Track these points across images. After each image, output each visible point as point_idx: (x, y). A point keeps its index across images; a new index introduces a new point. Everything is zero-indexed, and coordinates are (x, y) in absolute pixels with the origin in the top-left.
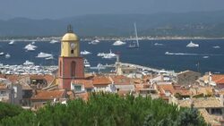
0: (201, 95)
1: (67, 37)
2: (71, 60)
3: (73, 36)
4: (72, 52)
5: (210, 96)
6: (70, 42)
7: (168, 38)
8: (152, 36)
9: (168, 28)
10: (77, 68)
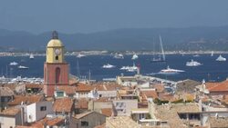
0: (181, 101)
1: (51, 43)
3: (58, 42)
4: (57, 58)
5: (189, 101)
6: (55, 48)
7: (201, 52)
8: (184, 50)
9: (201, 42)
10: (62, 74)
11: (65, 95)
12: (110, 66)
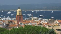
0: (55, 26)
1: (18, 10)
2: (19, 16)
3: (20, 10)
4: (20, 14)
5: (57, 26)
9: (46, 7)
10: (21, 18)
11: (23, 24)
12: (25, 14)
